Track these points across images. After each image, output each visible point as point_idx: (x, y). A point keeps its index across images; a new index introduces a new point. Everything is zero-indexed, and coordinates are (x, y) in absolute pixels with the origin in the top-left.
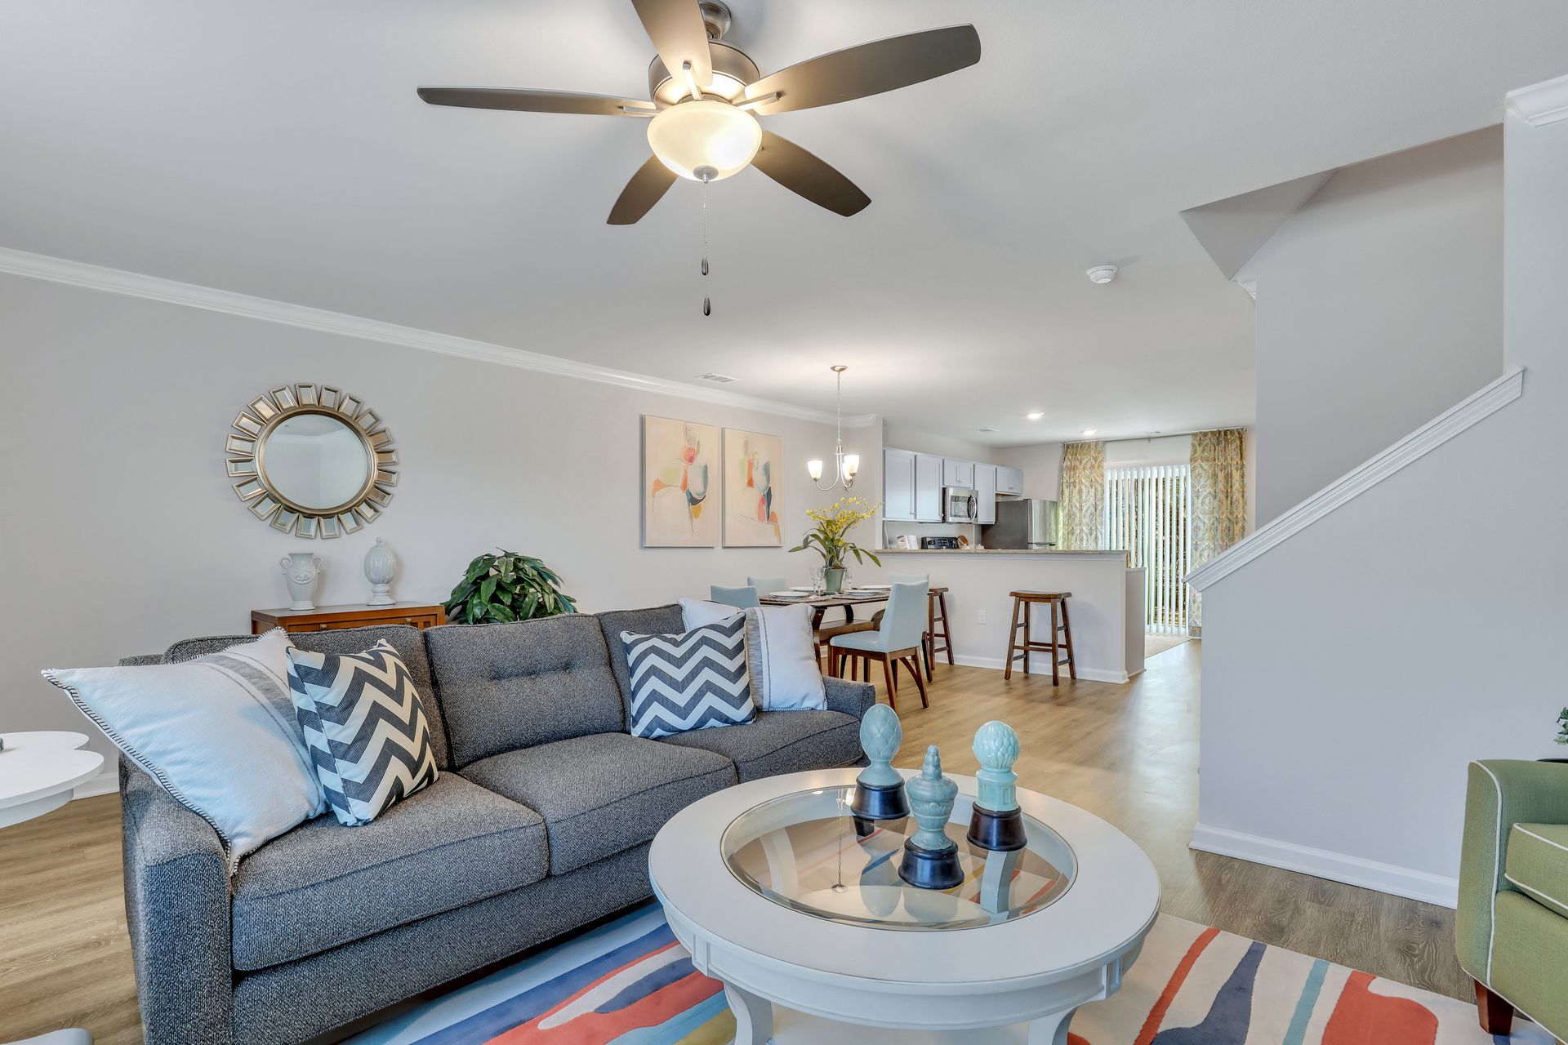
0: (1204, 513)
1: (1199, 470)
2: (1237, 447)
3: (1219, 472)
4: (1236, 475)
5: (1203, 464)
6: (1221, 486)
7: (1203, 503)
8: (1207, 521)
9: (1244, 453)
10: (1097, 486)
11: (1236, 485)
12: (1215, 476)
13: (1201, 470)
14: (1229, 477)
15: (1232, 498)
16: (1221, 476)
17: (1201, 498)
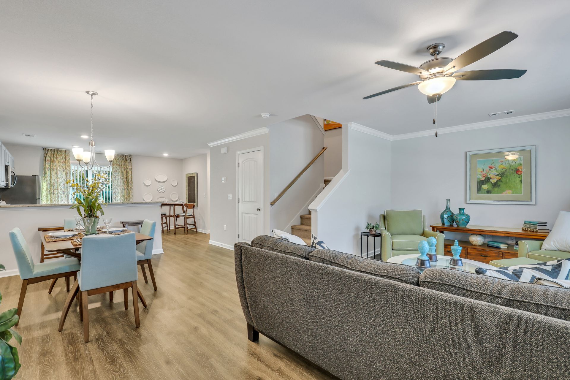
0: (118, 186)
1: (115, 169)
2: (129, 162)
3: (124, 170)
4: (130, 172)
5: (117, 167)
6: (125, 176)
7: (117, 182)
8: (119, 189)
9: (132, 165)
10: (67, 171)
11: (130, 177)
12: (122, 172)
13: (116, 169)
14: (127, 172)
15: (128, 181)
16: (125, 172)
17: (116, 180)
